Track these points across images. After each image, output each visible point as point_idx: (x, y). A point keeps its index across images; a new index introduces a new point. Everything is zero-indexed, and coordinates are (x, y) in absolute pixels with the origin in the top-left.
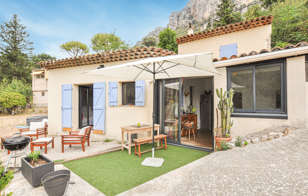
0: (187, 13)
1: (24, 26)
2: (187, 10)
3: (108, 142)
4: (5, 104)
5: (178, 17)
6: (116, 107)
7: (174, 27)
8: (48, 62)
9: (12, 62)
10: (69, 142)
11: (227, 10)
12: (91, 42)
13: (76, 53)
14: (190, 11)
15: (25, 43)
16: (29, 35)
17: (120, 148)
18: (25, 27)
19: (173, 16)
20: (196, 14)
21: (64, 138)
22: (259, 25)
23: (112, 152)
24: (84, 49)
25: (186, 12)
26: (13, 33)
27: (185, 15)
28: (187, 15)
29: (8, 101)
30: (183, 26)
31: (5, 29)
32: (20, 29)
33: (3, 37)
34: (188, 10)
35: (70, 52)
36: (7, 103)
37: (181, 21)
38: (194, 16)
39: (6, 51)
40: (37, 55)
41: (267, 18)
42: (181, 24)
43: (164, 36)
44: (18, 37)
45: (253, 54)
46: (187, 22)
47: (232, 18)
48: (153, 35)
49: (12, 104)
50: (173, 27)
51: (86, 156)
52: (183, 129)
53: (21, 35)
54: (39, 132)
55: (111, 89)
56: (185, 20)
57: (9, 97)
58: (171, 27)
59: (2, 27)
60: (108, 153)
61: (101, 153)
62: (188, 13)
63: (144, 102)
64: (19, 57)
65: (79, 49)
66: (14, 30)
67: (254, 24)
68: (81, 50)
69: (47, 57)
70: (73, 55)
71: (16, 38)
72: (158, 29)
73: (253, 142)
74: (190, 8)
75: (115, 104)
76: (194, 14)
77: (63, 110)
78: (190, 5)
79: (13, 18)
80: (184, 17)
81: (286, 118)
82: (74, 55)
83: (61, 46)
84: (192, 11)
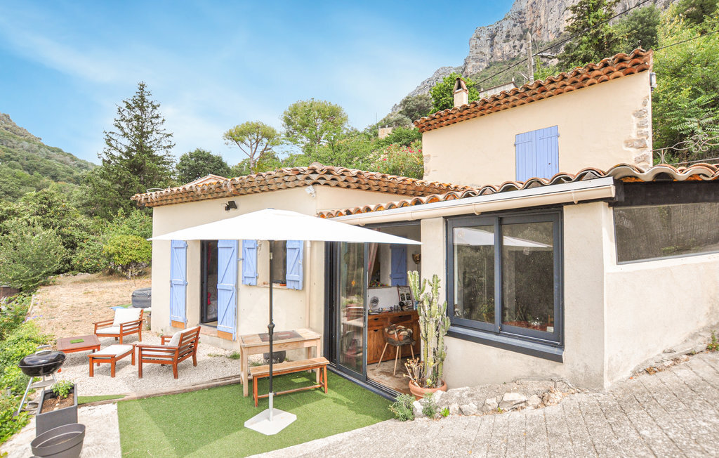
0: (515, 25)
1: (155, 104)
2: (515, 17)
3: (235, 359)
4: (117, 258)
5: (493, 37)
6: (255, 287)
7: (483, 64)
8: (146, 197)
9: (136, 174)
10: (152, 358)
11: (596, 17)
12: (283, 122)
13: (254, 146)
14: (523, 20)
15: (158, 137)
16: (164, 120)
17: (237, 379)
18: (159, 106)
19: (479, 38)
20: (538, 25)
21: (142, 350)
22: (612, 75)
23: (217, 386)
24: (269, 137)
25: (512, 22)
26: (138, 118)
27: (509, 32)
28: (515, 29)
29: (120, 251)
30: (505, 59)
31: (126, 113)
32: (150, 109)
33: (122, 129)
34: (517, 17)
35: (243, 146)
36: (119, 257)
37: (499, 46)
38: (534, 29)
39: (127, 154)
40: (188, 154)
41: (633, 58)
42: (499, 54)
43: (443, 94)
44: (148, 127)
45: (486, 192)
46: (514, 47)
47: (610, 35)
48: (430, 86)
49: (127, 257)
50: (479, 64)
51: (164, 391)
52: (387, 343)
53: (151, 121)
54: (124, 329)
55: (247, 249)
56: (511, 43)
57: (122, 244)
58: (474, 63)
59: (119, 111)
60: (210, 388)
61: (198, 386)
62: (518, 24)
63: (301, 282)
64: (149, 164)
65: (260, 137)
66: (139, 112)
67: (600, 76)
68: (265, 140)
69: (206, 156)
70: (248, 150)
71: (143, 127)
72: (441, 72)
73: (463, 410)
74: (523, 12)
75: (253, 282)
76: (533, 24)
77: (171, 286)
78: (524, 5)
79: (139, 91)
80: (508, 36)
81: (559, 359)
82: (252, 151)
83: (226, 135)
84: (529, 18)
